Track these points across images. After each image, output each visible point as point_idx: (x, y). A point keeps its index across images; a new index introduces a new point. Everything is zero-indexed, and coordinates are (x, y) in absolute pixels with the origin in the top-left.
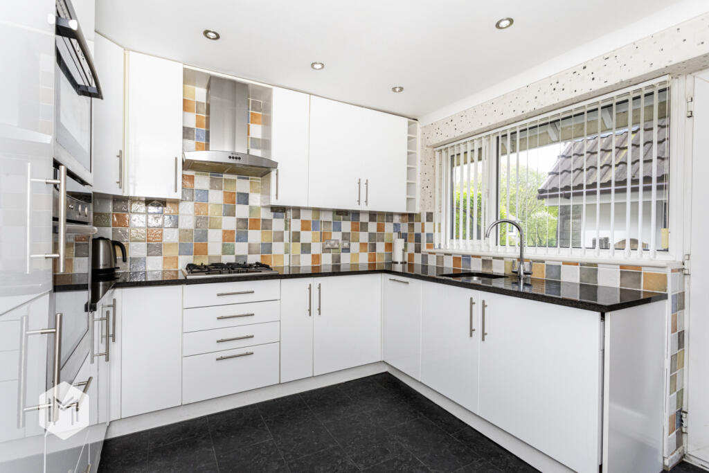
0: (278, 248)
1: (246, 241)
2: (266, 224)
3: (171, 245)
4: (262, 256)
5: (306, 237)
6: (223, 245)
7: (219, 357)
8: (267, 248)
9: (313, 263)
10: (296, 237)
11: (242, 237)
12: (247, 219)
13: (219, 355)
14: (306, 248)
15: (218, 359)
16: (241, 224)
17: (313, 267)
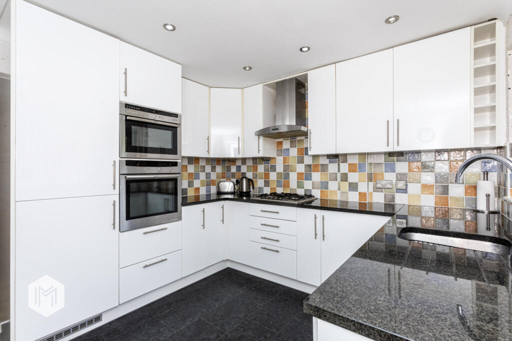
0: (333, 186)
1: (311, 180)
2: (324, 168)
3: (273, 181)
4: (321, 191)
5: (353, 177)
6: (298, 182)
7: (263, 247)
8: (324, 186)
9: (359, 200)
10: (345, 177)
11: (308, 177)
12: (311, 165)
13: (264, 246)
14: (353, 187)
15: (262, 248)
16: (307, 169)
17: (360, 203)
